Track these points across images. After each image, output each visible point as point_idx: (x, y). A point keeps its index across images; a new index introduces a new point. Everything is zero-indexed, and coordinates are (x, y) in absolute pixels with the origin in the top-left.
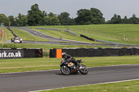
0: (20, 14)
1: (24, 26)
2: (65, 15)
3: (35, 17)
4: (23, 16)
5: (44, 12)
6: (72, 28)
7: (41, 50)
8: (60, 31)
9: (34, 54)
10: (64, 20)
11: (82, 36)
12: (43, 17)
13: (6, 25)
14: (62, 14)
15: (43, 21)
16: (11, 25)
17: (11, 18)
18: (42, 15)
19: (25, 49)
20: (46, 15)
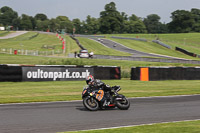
0: (89, 17)
1: (94, 33)
2: (154, 19)
3: (110, 21)
4: (94, 19)
5: (123, 14)
6: (164, 38)
7: (119, 68)
8: (146, 41)
9: (108, 75)
10: (152, 25)
11: (177, 49)
12: (121, 21)
13: (69, 32)
14: (149, 17)
15: (122, 27)
16: (77, 33)
17: (77, 22)
18: (121, 18)
19: (95, 67)
20: (126, 19)
